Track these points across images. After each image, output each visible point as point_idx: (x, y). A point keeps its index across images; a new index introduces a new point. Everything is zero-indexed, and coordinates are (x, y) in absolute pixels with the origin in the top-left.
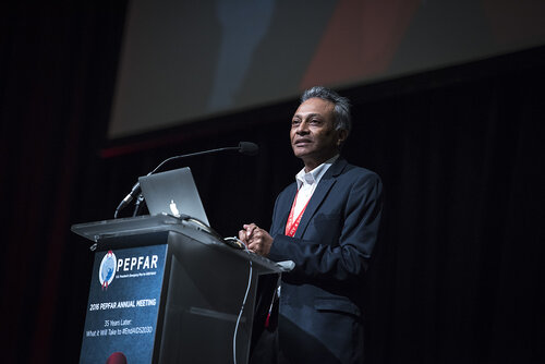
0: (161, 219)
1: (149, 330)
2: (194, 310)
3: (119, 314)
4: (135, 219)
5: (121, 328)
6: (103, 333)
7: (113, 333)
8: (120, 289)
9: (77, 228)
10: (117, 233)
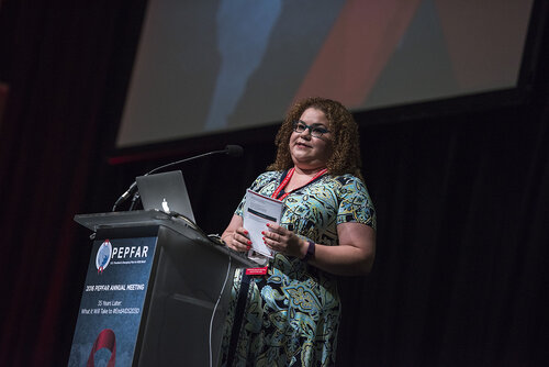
0: (153, 214)
1: (136, 311)
2: (177, 297)
3: (112, 296)
4: (130, 213)
5: (112, 308)
6: (96, 311)
7: (105, 312)
8: (115, 273)
9: (79, 218)
10: (114, 224)
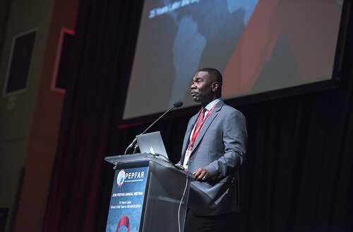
0: (146, 155)
1: (139, 206)
2: (160, 198)
3: (126, 199)
4: (134, 155)
5: (127, 205)
6: (119, 207)
7: (123, 207)
8: (126, 187)
9: (107, 158)
10: (126, 161)
